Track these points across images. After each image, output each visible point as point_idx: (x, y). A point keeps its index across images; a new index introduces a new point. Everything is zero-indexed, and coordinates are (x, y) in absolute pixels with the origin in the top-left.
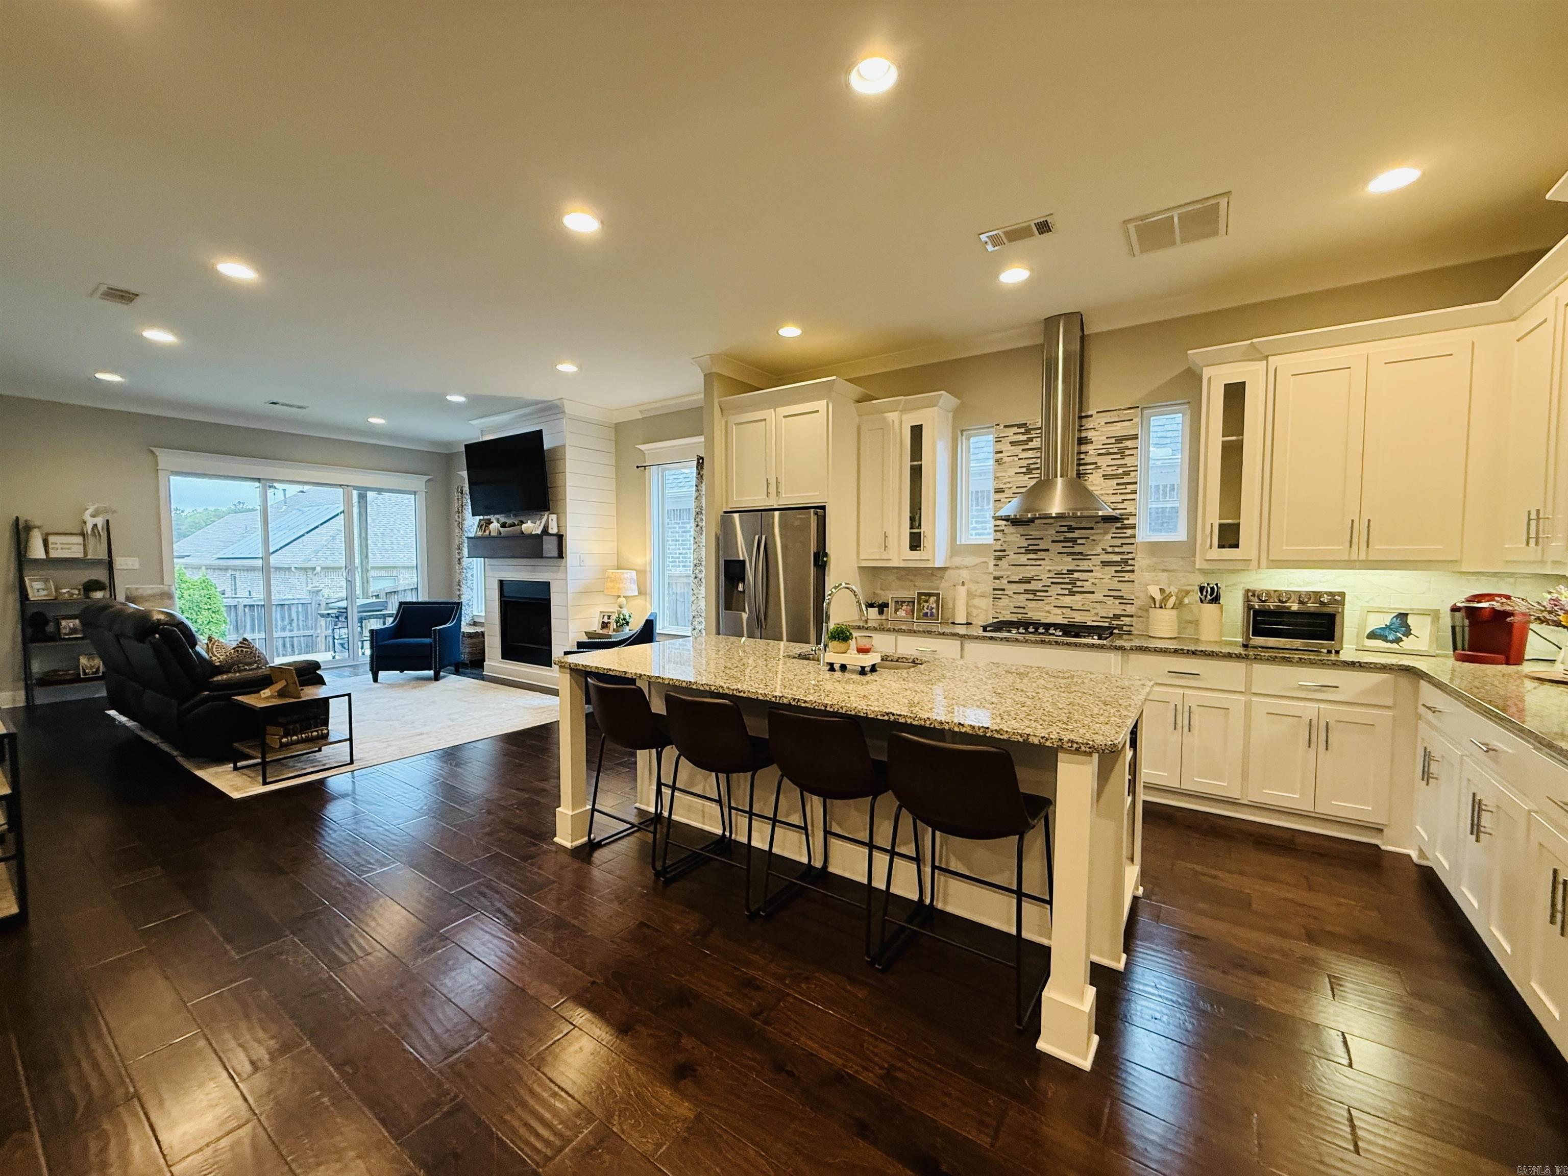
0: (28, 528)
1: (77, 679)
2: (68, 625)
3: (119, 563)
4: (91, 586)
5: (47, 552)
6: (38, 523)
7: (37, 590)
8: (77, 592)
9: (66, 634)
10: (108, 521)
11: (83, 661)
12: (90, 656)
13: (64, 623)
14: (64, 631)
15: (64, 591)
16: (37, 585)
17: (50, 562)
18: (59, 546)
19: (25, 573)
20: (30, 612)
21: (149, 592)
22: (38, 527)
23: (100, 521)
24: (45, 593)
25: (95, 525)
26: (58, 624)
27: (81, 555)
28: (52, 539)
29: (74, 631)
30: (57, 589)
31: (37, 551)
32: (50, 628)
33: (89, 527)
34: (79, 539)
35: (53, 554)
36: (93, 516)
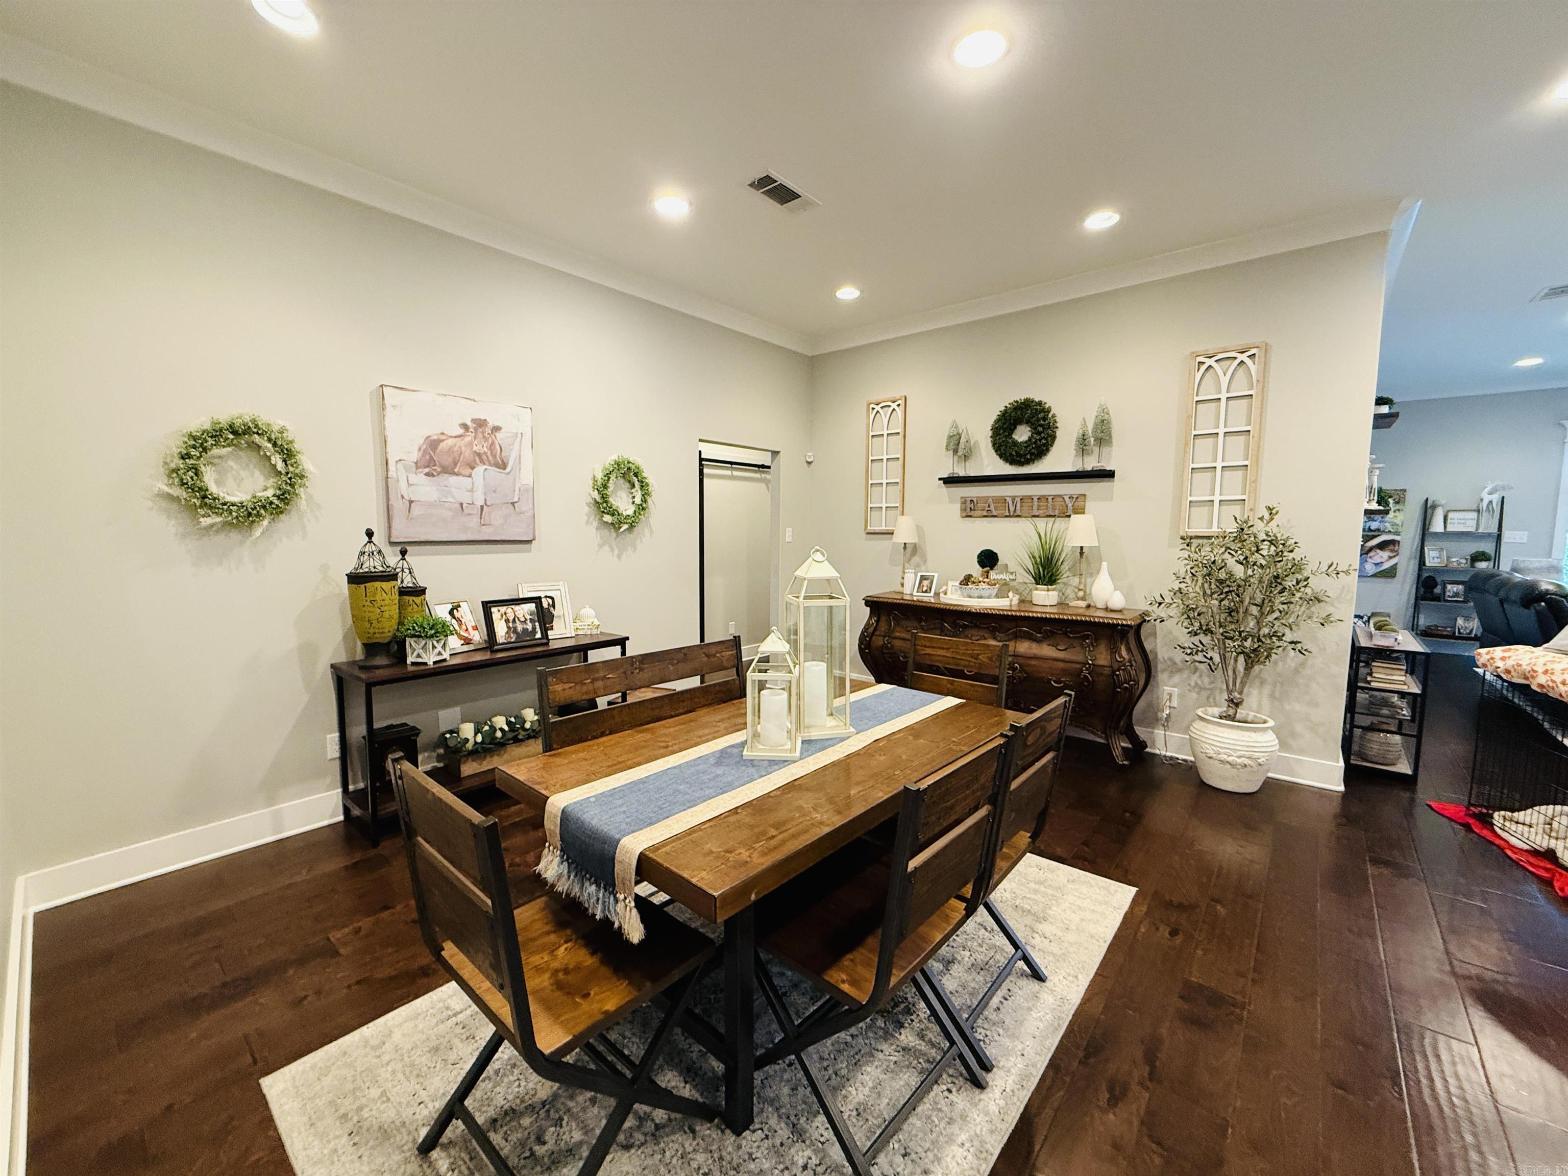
0: (1434, 507)
1: (1453, 636)
2: (1451, 589)
3: (1507, 536)
4: (1477, 557)
5: (1445, 527)
6: (1443, 502)
7: (1433, 559)
8: (1464, 561)
9: (1449, 596)
10: (1503, 498)
11: (1460, 622)
12: (1467, 618)
13: (1449, 587)
14: (1448, 594)
15: (1454, 560)
16: (1433, 554)
17: (1447, 535)
18: (1456, 521)
19: (1426, 543)
20: (1425, 575)
21: (1537, 565)
22: (1443, 506)
23: (1496, 498)
24: (1436, 560)
25: (1491, 502)
26: (1444, 588)
27: (1473, 529)
28: (1451, 515)
29: (1456, 594)
30: (1448, 558)
31: (1437, 526)
32: (1438, 590)
33: (1485, 504)
34: (1475, 515)
35: (1450, 528)
36: (1490, 493)
